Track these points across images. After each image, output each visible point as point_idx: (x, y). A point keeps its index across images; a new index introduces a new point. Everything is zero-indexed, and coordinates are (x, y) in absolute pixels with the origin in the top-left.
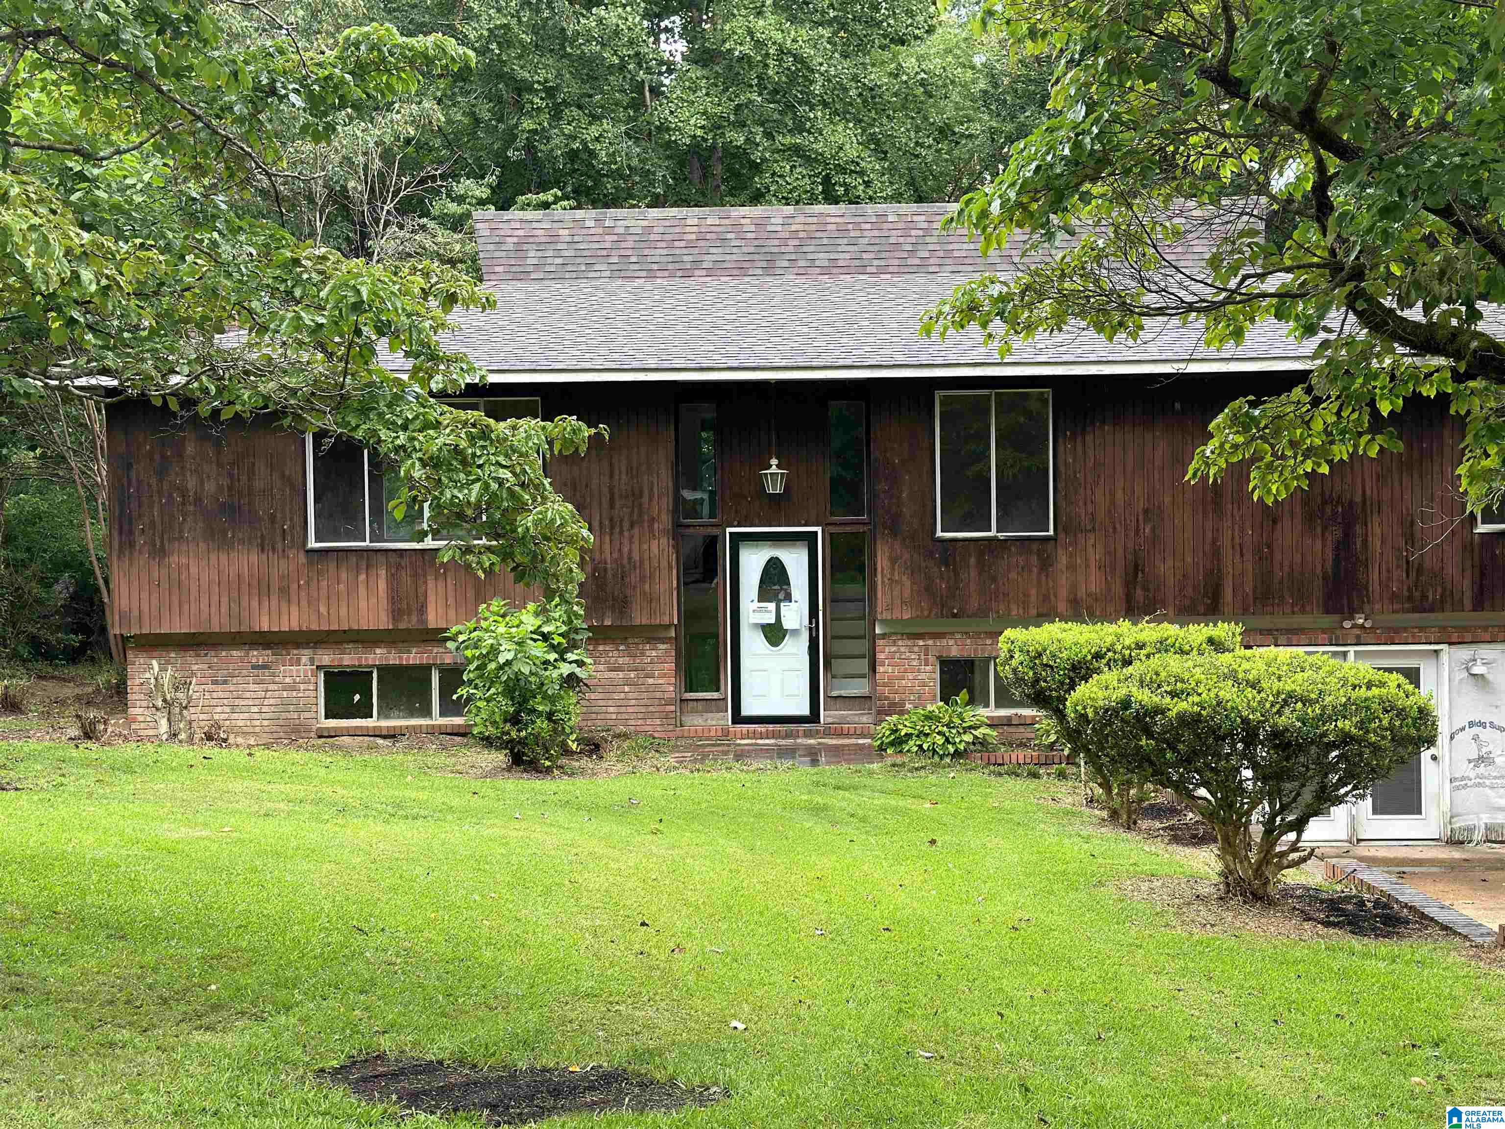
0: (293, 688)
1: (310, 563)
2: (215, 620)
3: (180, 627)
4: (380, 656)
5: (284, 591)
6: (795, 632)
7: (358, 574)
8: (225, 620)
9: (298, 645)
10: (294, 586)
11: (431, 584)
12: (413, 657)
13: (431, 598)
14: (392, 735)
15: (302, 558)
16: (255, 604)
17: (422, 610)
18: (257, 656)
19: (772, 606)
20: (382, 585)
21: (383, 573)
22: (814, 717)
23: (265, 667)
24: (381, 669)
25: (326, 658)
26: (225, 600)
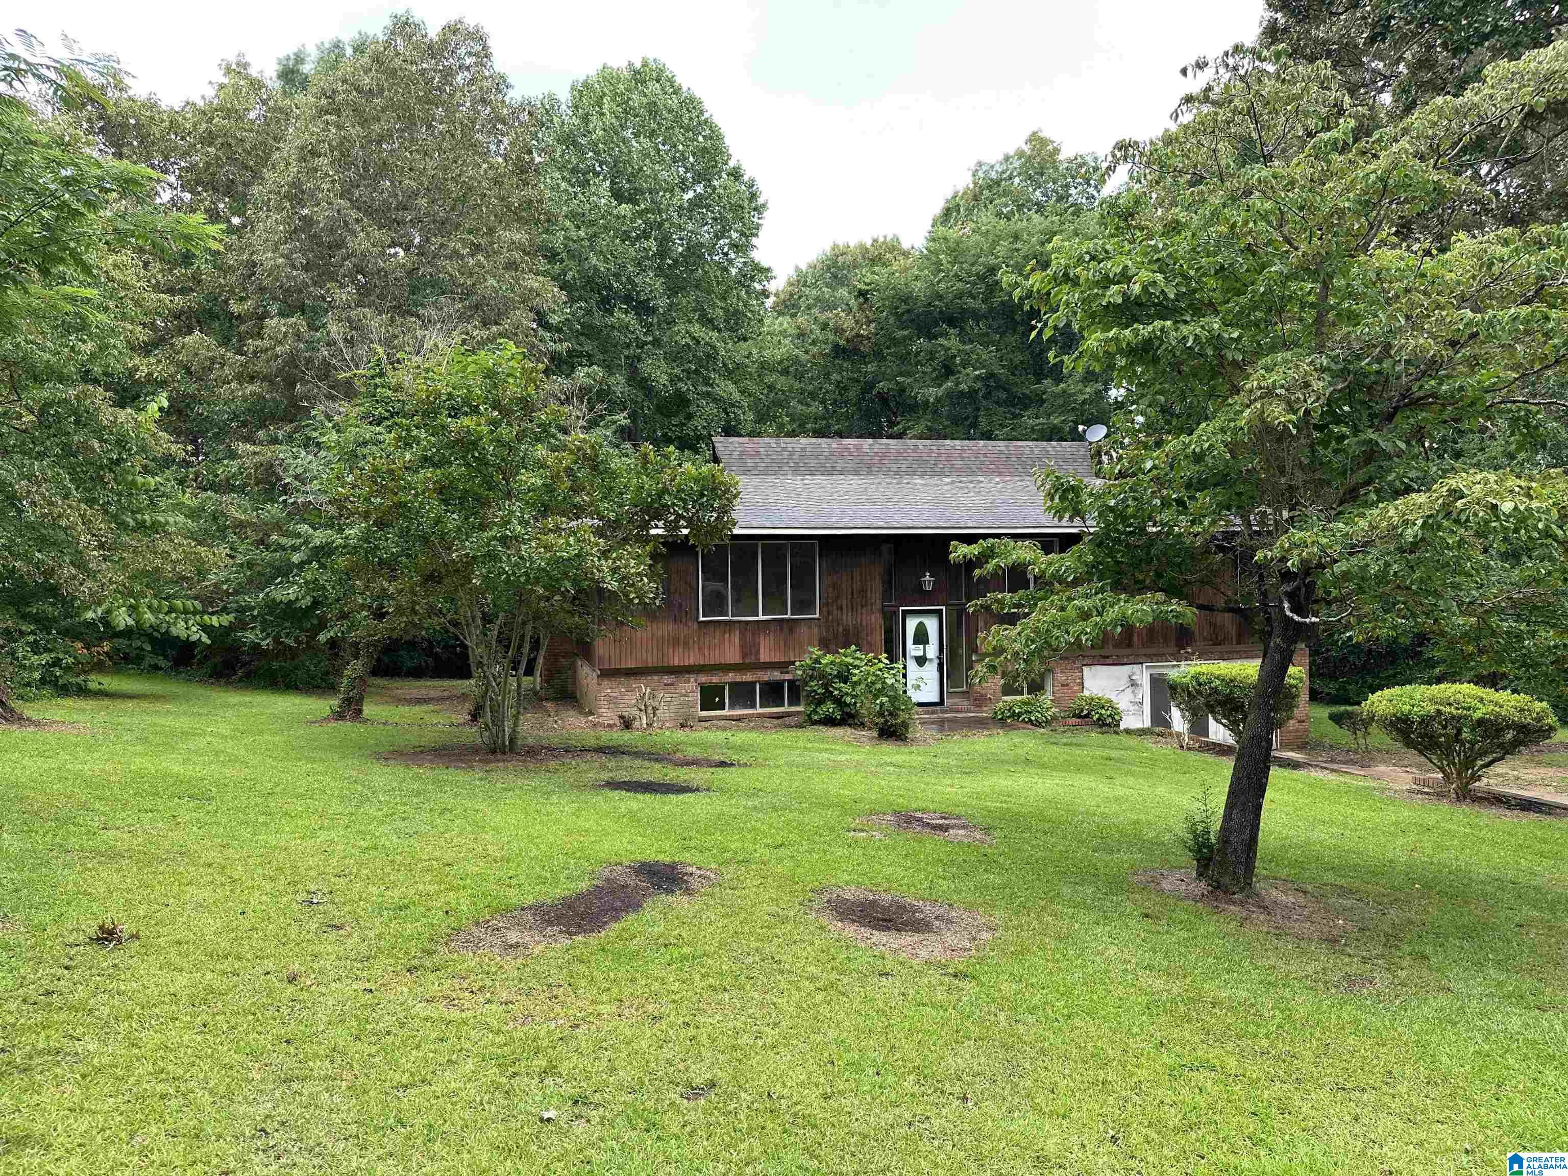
0: (686, 695)
1: (700, 628)
2: (650, 660)
3: (631, 664)
4: (731, 677)
5: (686, 644)
6: (931, 660)
7: (725, 632)
8: (655, 660)
9: (689, 672)
10: (691, 641)
11: (762, 638)
12: (748, 677)
13: (762, 647)
14: (739, 719)
15: (696, 625)
16: (671, 651)
17: (758, 652)
18: (667, 679)
19: (921, 647)
20: (737, 640)
21: (737, 633)
22: (941, 703)
23: (672, 684)
24: (731, 684)
25: (703, 679)
26: (655, 651)
